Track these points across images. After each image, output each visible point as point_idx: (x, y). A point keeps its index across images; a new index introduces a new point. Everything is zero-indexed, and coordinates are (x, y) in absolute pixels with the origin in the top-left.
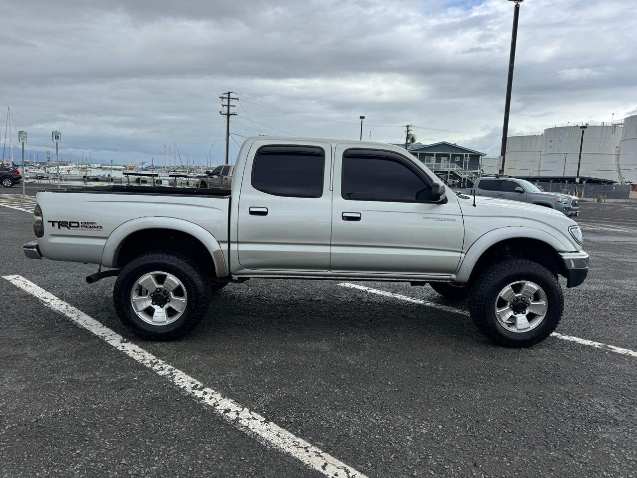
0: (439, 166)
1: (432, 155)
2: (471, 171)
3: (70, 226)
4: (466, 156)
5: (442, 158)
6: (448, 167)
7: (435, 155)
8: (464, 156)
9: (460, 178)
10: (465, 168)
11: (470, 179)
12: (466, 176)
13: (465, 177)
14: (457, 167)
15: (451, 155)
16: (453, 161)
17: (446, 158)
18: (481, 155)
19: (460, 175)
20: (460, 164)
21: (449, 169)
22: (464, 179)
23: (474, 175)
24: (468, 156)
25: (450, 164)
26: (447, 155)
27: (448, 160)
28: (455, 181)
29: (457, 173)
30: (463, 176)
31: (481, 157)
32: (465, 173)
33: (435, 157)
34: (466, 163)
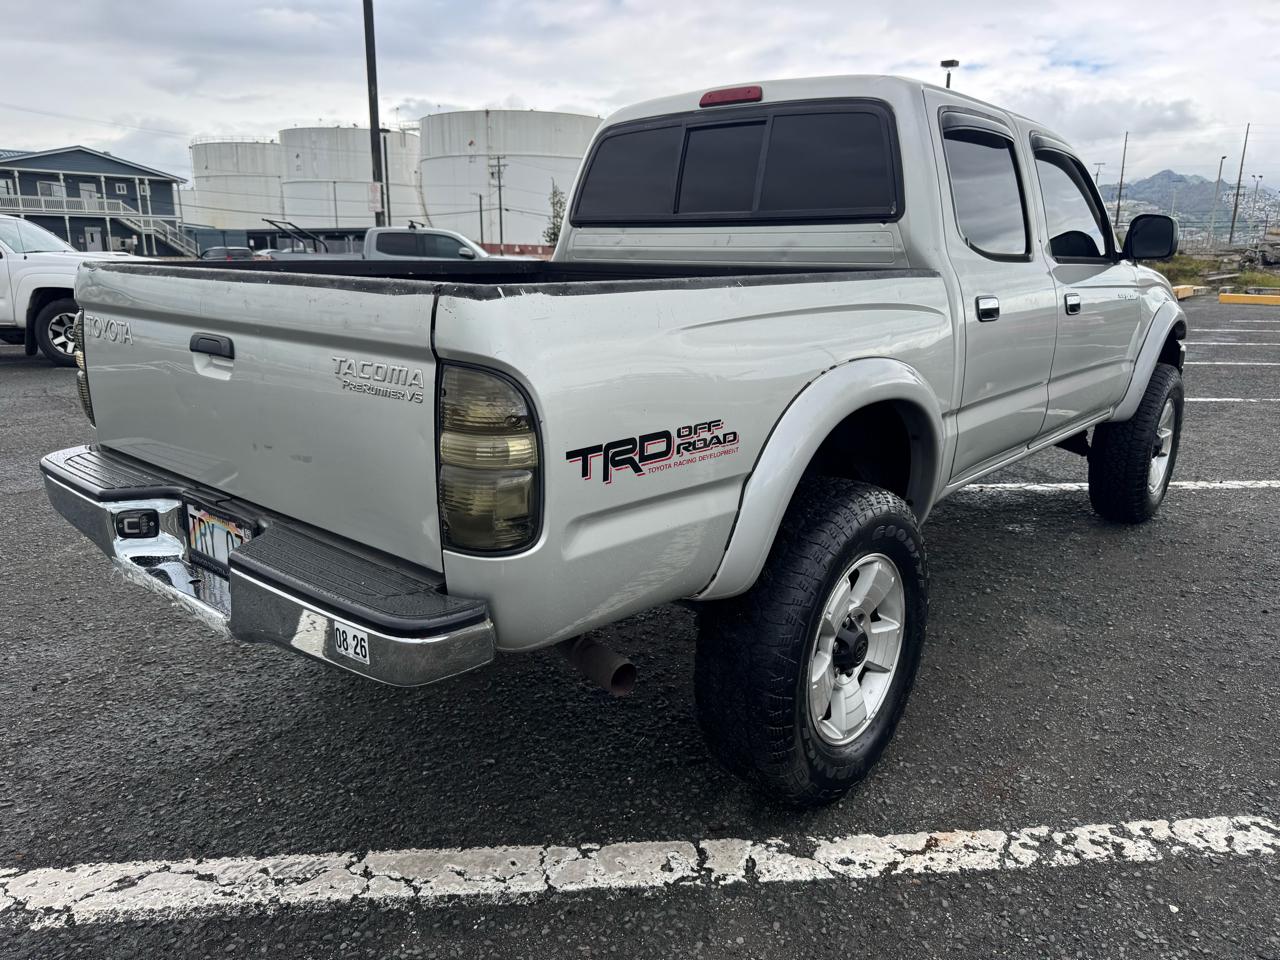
0: (79, 205)
1: (55, 177)
2: (160, 218)
3: (643, 458)
4: (142, 182)
5: (82, 186)
6: (101, 207)
7: (62, 177)
8: (137, 181)
9: (139, 236)
10: (145, 212)
11: (163, 238)
12: (151, 230)
13: (149, 232)
14: (125, 209)
15: (103, 179)
16: (111, 194)
17: (92, 187)
18: (175, 181)
19: (135, 227)
20: (131, 200)
21: (108, 214)
22: (148, 237)
23: (168, 227)
24: (147, 182)
25: (105, 200)
26: (95, 180)
27: (99, 190)
28: (128, 241)
29: (128, 223)
30: (144, 230)
31: (174, 185)
32: (147, 223)
33: (63, 184)
34: (144, 198)
